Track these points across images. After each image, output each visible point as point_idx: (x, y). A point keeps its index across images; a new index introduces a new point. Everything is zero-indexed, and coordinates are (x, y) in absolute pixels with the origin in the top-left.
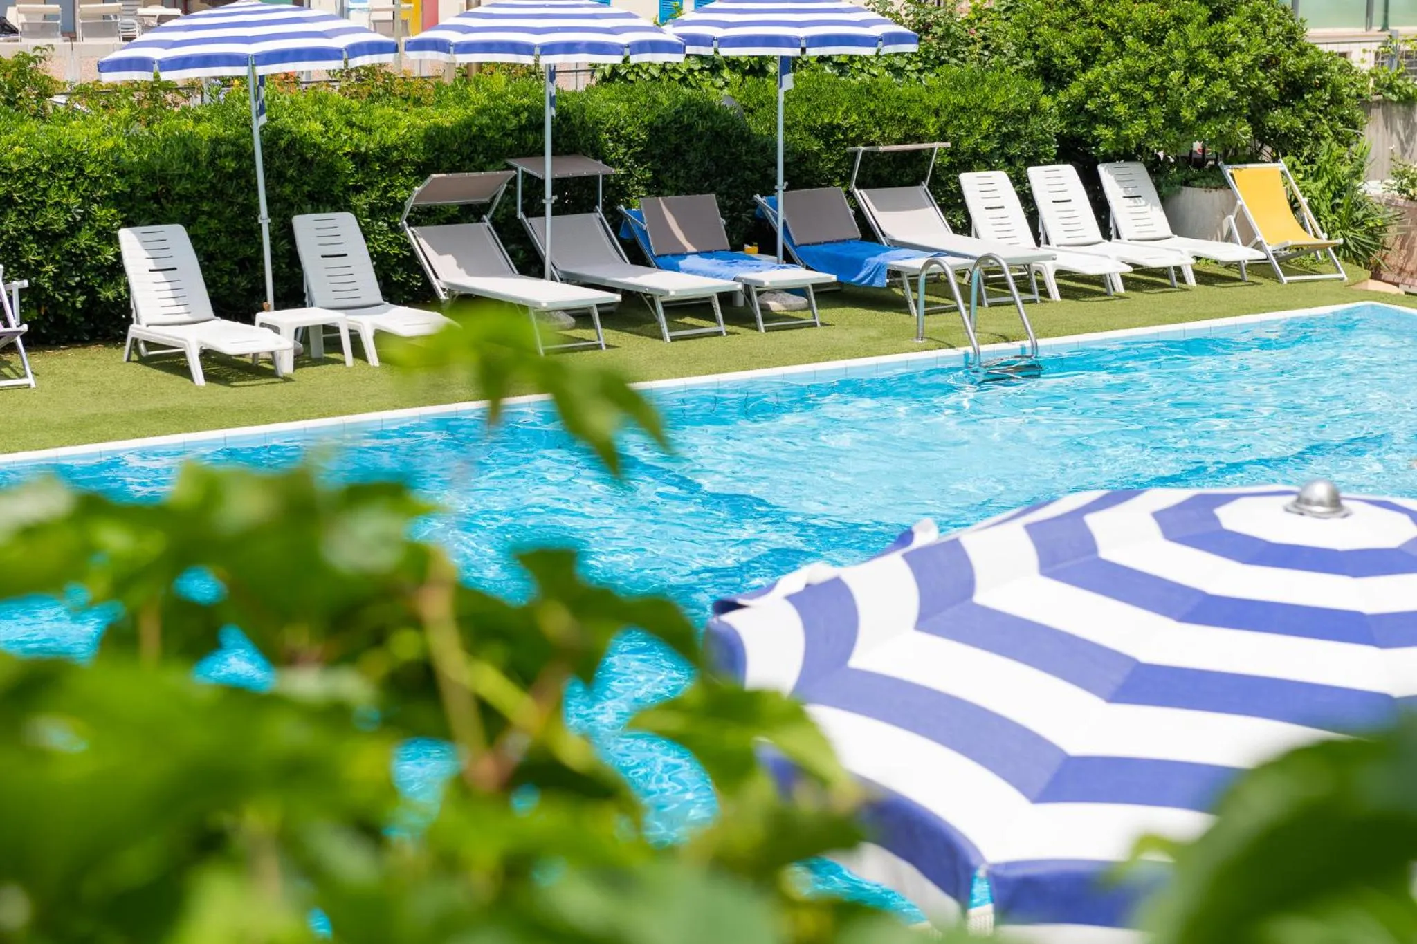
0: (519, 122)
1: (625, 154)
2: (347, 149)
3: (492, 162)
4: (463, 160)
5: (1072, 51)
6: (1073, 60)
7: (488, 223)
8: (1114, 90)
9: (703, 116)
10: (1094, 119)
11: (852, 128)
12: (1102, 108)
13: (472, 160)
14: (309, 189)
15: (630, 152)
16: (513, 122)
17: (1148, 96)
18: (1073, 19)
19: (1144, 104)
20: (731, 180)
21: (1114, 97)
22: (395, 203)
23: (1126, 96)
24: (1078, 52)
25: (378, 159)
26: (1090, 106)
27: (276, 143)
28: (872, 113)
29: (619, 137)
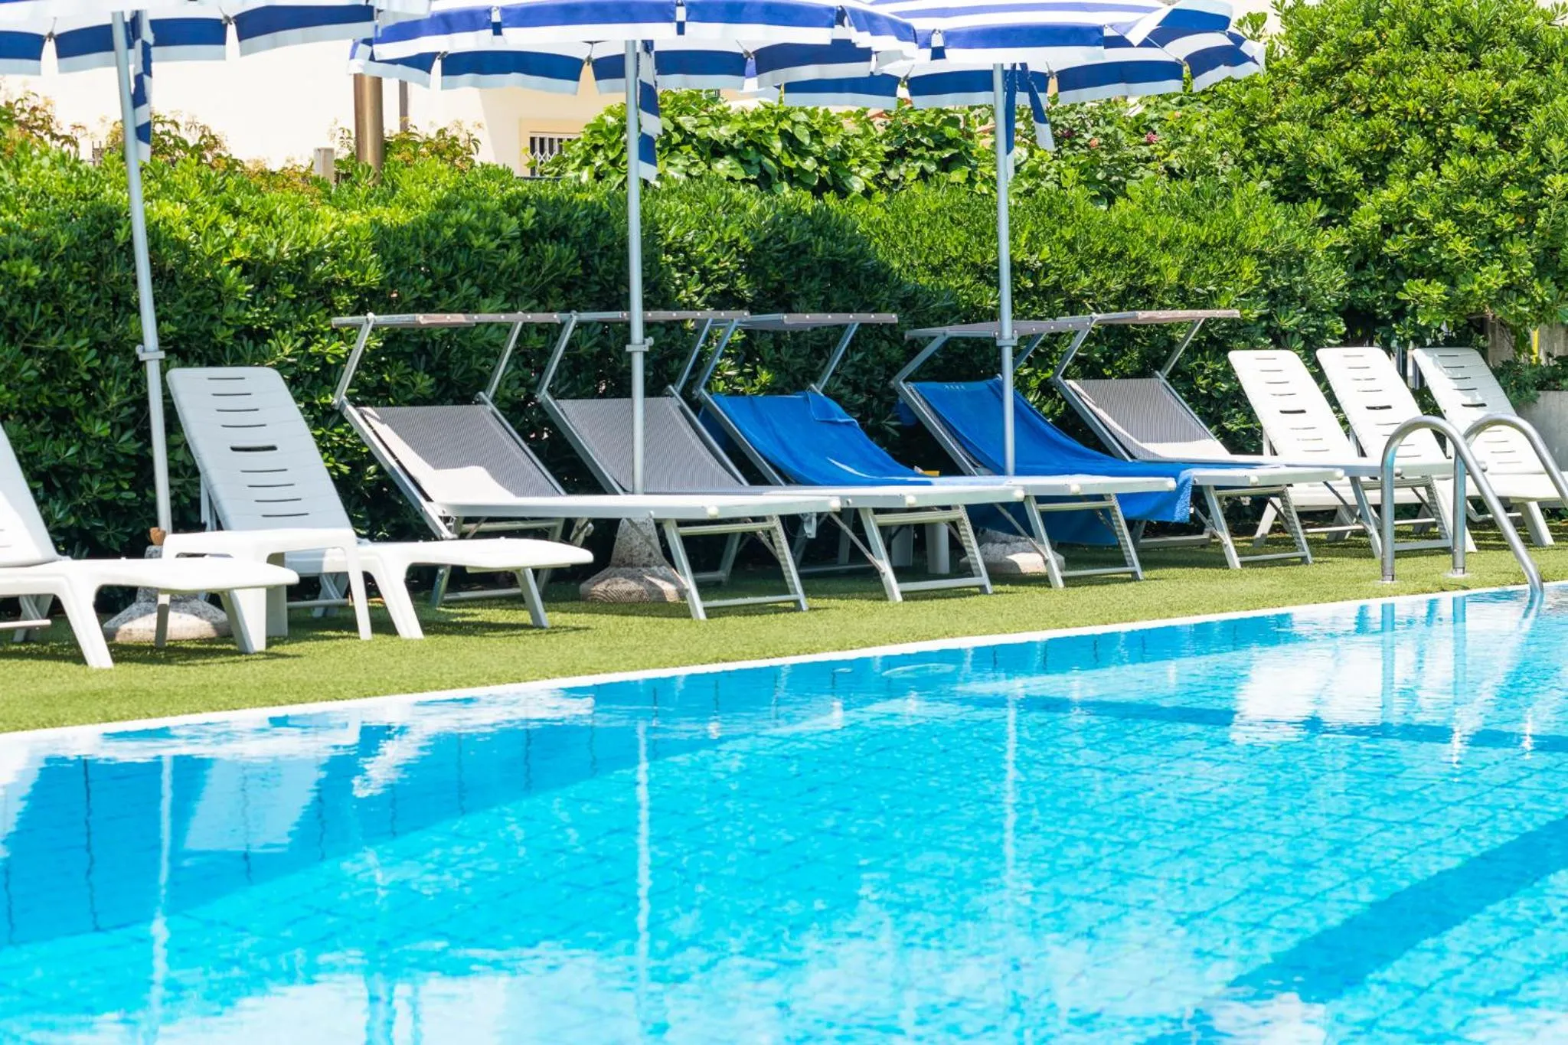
0: (521, 225)
1: (699, 294)
2: (238, 253)
3: (484, 294)
4: (435, 288)
5: (1343, 159)
6: (1349, 174)
7: (491, 407)
8: (1439, 216)
9: (818, 231)
10: (1398, 271)
11: (1046, 268)
12: (1418, 250)
13: (452, 289)
14: (174, 329)
15: (708, 290)
16: (510, 226)
17: (1505, 222)
18: (1329, 110)
19: (1495, 239)
20: (860, 356)
21: (1444, 226)
22: (325, 365)
23: (1466, 222)
24: (1353, 160)
25: (291, 277)
26: (1390, 247)
27: (110, 235)
28: (1071, 246)
29: (690, 262)
